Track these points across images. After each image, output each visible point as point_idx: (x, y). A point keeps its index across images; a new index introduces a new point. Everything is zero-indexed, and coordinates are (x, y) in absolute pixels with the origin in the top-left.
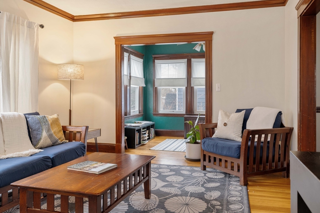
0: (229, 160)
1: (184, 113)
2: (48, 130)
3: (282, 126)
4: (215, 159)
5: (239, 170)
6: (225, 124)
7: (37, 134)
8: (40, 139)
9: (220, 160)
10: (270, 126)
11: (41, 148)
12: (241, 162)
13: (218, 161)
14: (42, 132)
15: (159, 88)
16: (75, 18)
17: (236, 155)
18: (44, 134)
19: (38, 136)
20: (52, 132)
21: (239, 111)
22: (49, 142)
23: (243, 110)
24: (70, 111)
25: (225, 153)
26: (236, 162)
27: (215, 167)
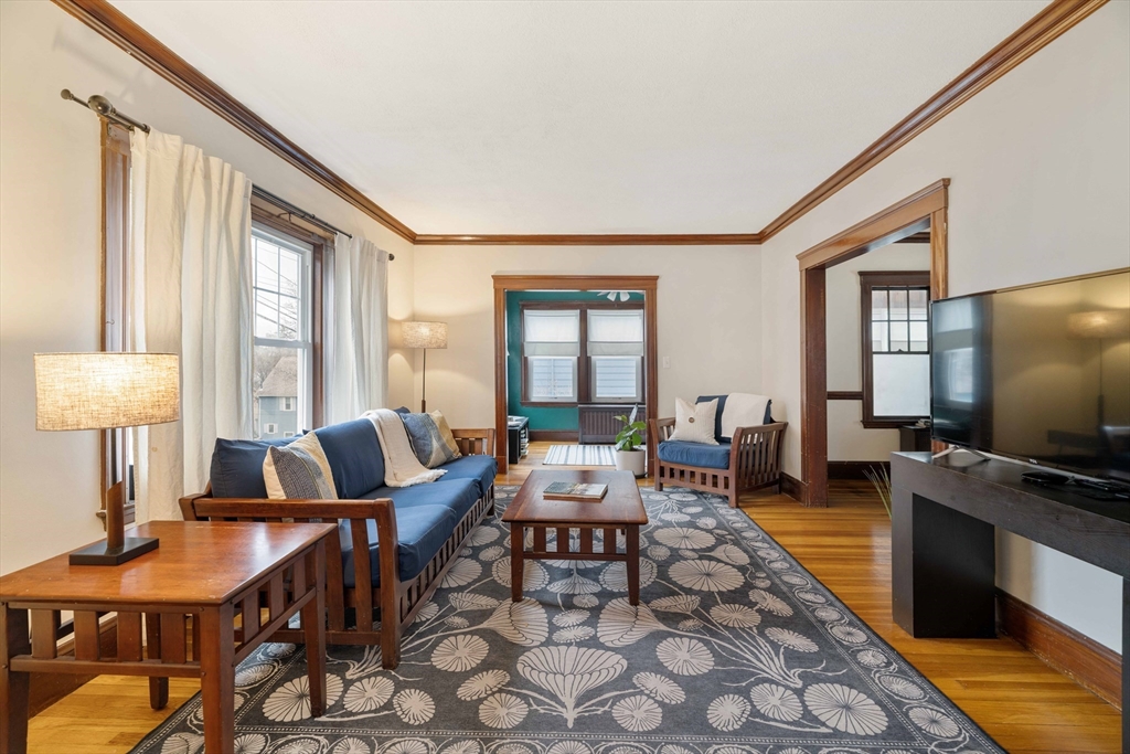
0: (710, 472)
1: (575, 400)
2: (439, 439)
3: (772, 421)
4: (682, 473)
5: (727, 486)
6: (692, 420)
7: (425, 445)
8: (431, 452)
9: (693, 474)
10: (759, 422)
11: (438, 467)
12: (731, 473)
13: (687, 476)
14: (431, 442)
15: (530, 358)
16: (417, 238)
17: (723, 465)
18: (435, 444)
19: (426, 448)
20: (444, 440)
21: (702, 399)
22: (443, 457)
23: (715, 397)
24: (424, 402)
25: (703, 462)
26: (721, 474)
27: (682, 484)
